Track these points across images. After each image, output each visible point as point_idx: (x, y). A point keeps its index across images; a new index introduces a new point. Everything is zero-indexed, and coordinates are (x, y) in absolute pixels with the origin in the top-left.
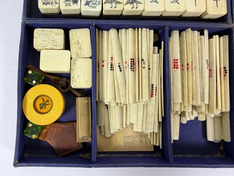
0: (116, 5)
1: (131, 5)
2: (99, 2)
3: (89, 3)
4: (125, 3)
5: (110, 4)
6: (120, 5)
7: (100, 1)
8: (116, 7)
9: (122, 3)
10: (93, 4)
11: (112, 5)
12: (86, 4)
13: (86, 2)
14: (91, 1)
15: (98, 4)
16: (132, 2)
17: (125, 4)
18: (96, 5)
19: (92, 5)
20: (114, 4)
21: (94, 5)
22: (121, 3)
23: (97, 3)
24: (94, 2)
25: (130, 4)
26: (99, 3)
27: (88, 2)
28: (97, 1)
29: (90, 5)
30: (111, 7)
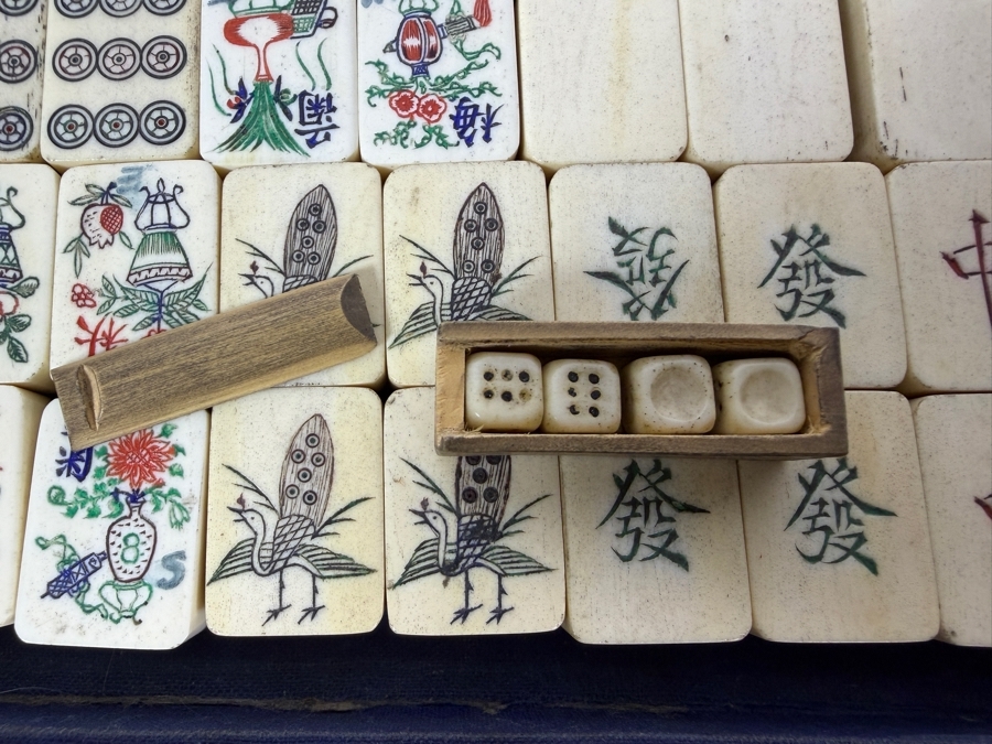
0: (315, 591)
1: (445, 583)
2: (174, 568)
3: (85, 580)
4: (396, 571)
5: (264, 581)
6: (349, 585)
7: (181, 555)
8: (313, 611)
9: (370, 571)
10: (117, 582)
11: (282, 586)
12: (56, 589)
13: (64, 561)
14: (106, 555)
15: (163, 584)
16: (459, 559)
17: (401, 583)
18: (144, 592)
19: (110, 592)
20: (298, 582)
21: (128, 597)
22: (358, 571)
23: (157, 573)
24: (130, 567)
25: (439, 578)
26: (169, 576)
27: (81, 562)
28: (159, 556)
29: (92, 598)
30: (275, 614)
